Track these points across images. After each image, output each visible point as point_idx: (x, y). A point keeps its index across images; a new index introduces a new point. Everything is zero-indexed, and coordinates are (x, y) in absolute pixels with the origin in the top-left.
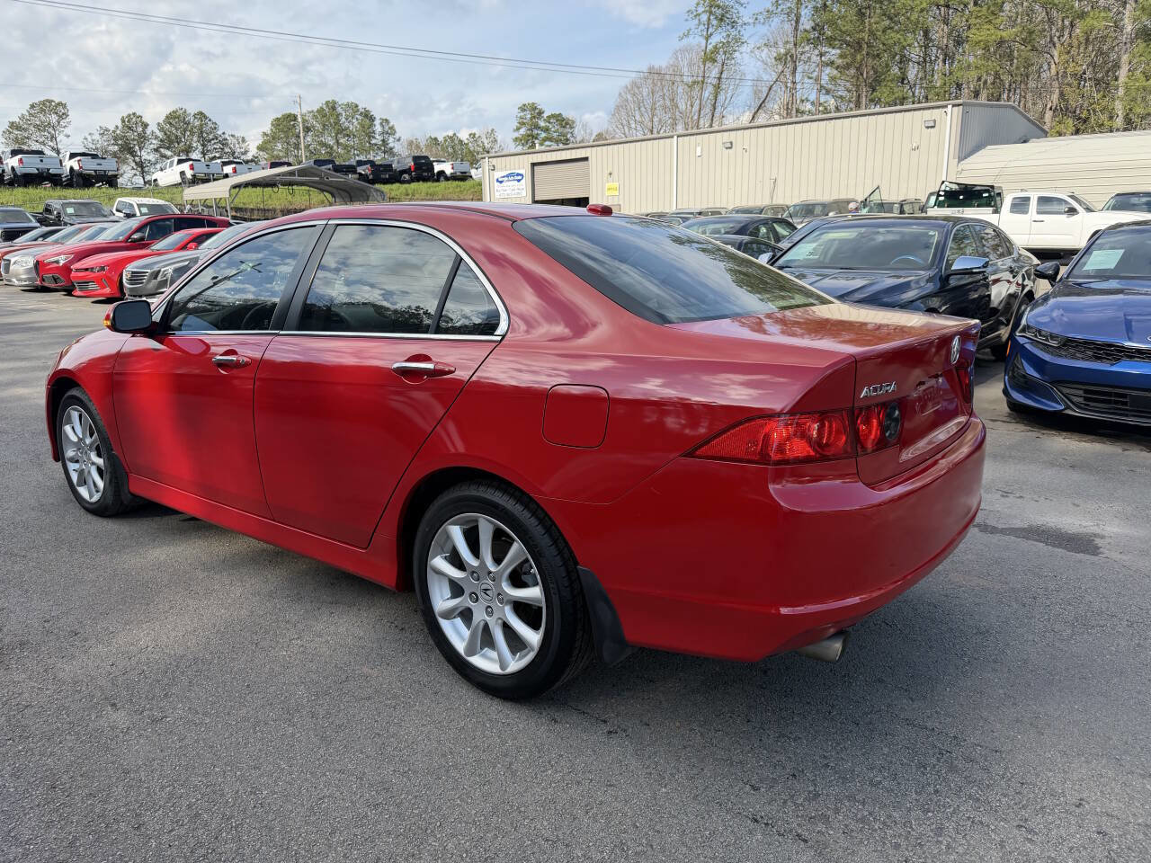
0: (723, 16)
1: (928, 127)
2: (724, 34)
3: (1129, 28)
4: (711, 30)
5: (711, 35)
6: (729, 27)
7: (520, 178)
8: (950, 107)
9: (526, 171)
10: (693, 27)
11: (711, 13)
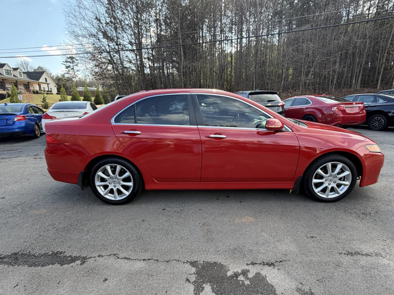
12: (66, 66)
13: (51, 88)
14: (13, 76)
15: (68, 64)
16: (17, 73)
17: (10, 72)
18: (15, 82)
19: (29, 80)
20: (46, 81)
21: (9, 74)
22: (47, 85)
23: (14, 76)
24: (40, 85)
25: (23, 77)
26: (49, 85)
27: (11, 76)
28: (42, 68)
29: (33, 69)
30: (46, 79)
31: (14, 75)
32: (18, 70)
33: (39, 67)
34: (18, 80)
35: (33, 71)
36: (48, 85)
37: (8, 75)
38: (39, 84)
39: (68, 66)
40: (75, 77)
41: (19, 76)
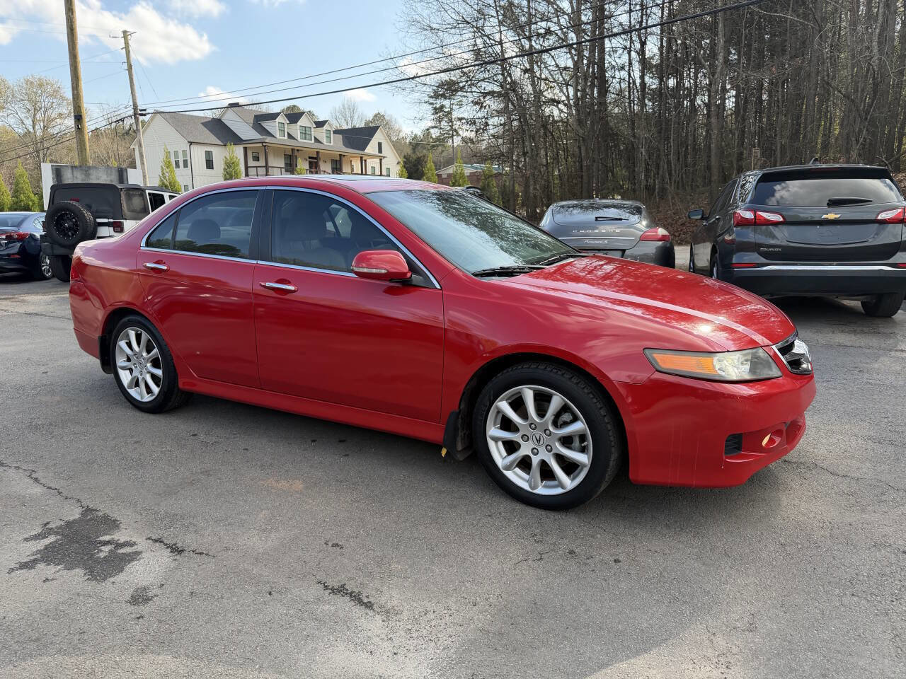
12: (435, 109)
13: (388, 169)
14: (313, 141)
15: (438, 103)
16: (321, 134)
17: (309, 133)
18: (315, 156)
19: (344, 149)
20: (380, 151)
21: (307, 136)
22: (378, 160)
23: (316, 140)
24: (365, 161)
25: (332, 144)
26: (383, 161)
27: (310, 141)
28: (383, 116)
29: (363, 122)
30: (380, 145)
31: (315, 138)
32: (326, 127)
33: (376, 116)
34: (320, 151)
35: (363, 125)
36: (381, 160)
37: (305, 139)
38: (361, 158)
39: (438, 106)
40: (453, 135)
41: (324, 141)
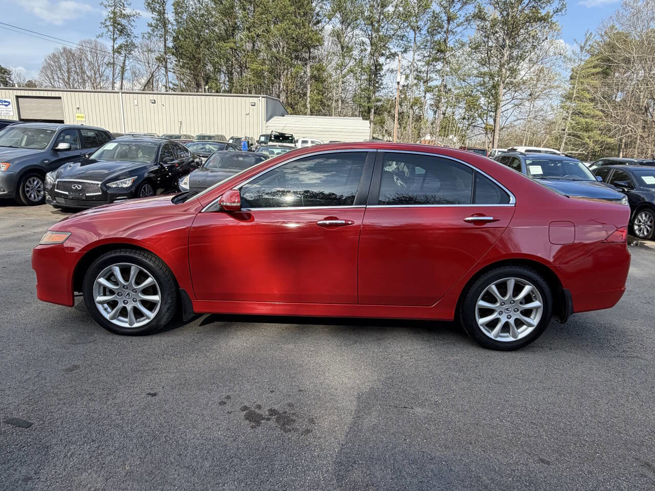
0: (122, 30)
1: (252, 105)
2: (125, 40)
3: (309, 74)
4: (115, 36)
5: (116, 38)
6: (126, 37)
7: (8, 104)
8: (261, 97)
9: (13, 100)
10: (105, 32)
11: (114, 26)
